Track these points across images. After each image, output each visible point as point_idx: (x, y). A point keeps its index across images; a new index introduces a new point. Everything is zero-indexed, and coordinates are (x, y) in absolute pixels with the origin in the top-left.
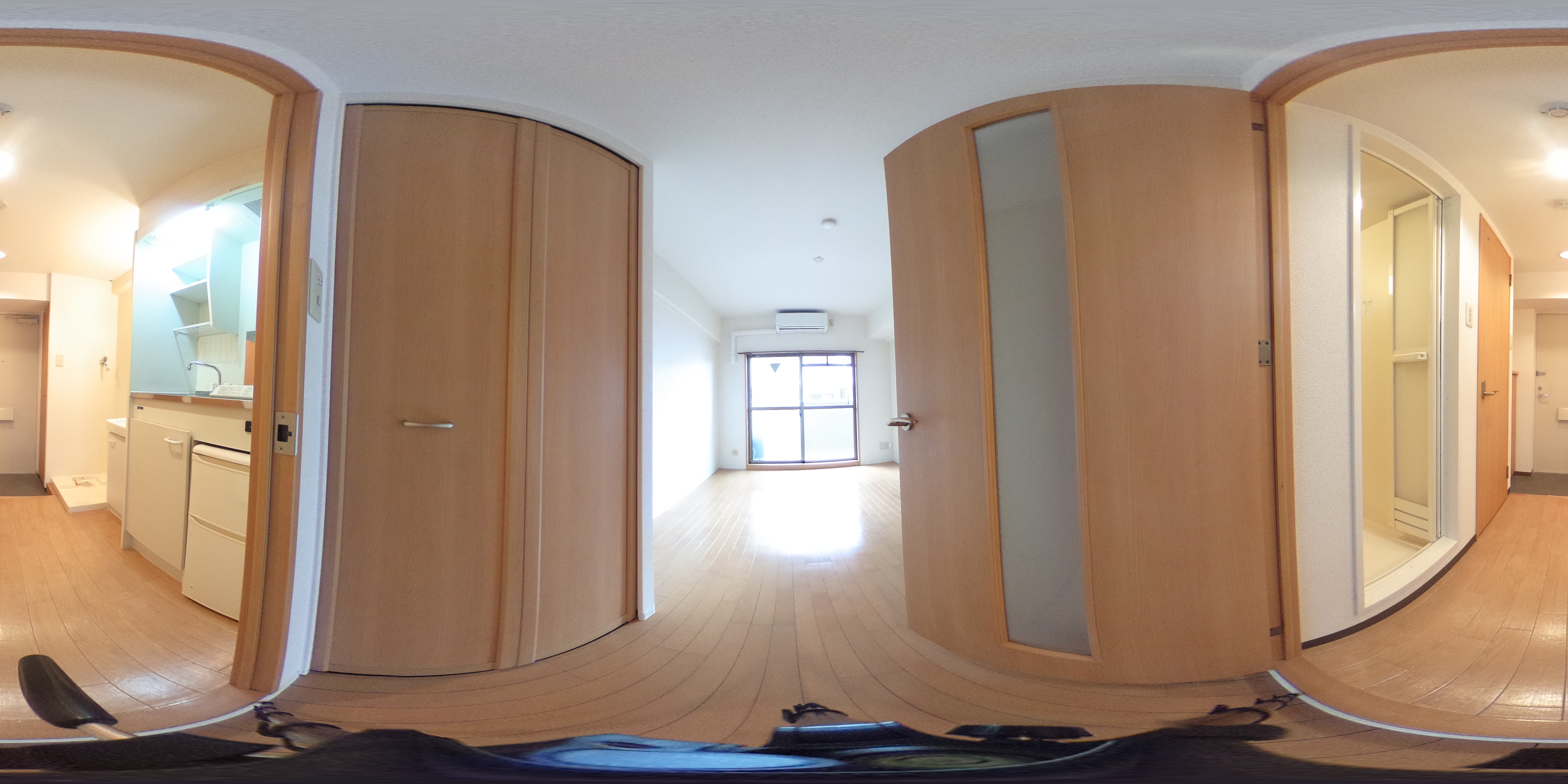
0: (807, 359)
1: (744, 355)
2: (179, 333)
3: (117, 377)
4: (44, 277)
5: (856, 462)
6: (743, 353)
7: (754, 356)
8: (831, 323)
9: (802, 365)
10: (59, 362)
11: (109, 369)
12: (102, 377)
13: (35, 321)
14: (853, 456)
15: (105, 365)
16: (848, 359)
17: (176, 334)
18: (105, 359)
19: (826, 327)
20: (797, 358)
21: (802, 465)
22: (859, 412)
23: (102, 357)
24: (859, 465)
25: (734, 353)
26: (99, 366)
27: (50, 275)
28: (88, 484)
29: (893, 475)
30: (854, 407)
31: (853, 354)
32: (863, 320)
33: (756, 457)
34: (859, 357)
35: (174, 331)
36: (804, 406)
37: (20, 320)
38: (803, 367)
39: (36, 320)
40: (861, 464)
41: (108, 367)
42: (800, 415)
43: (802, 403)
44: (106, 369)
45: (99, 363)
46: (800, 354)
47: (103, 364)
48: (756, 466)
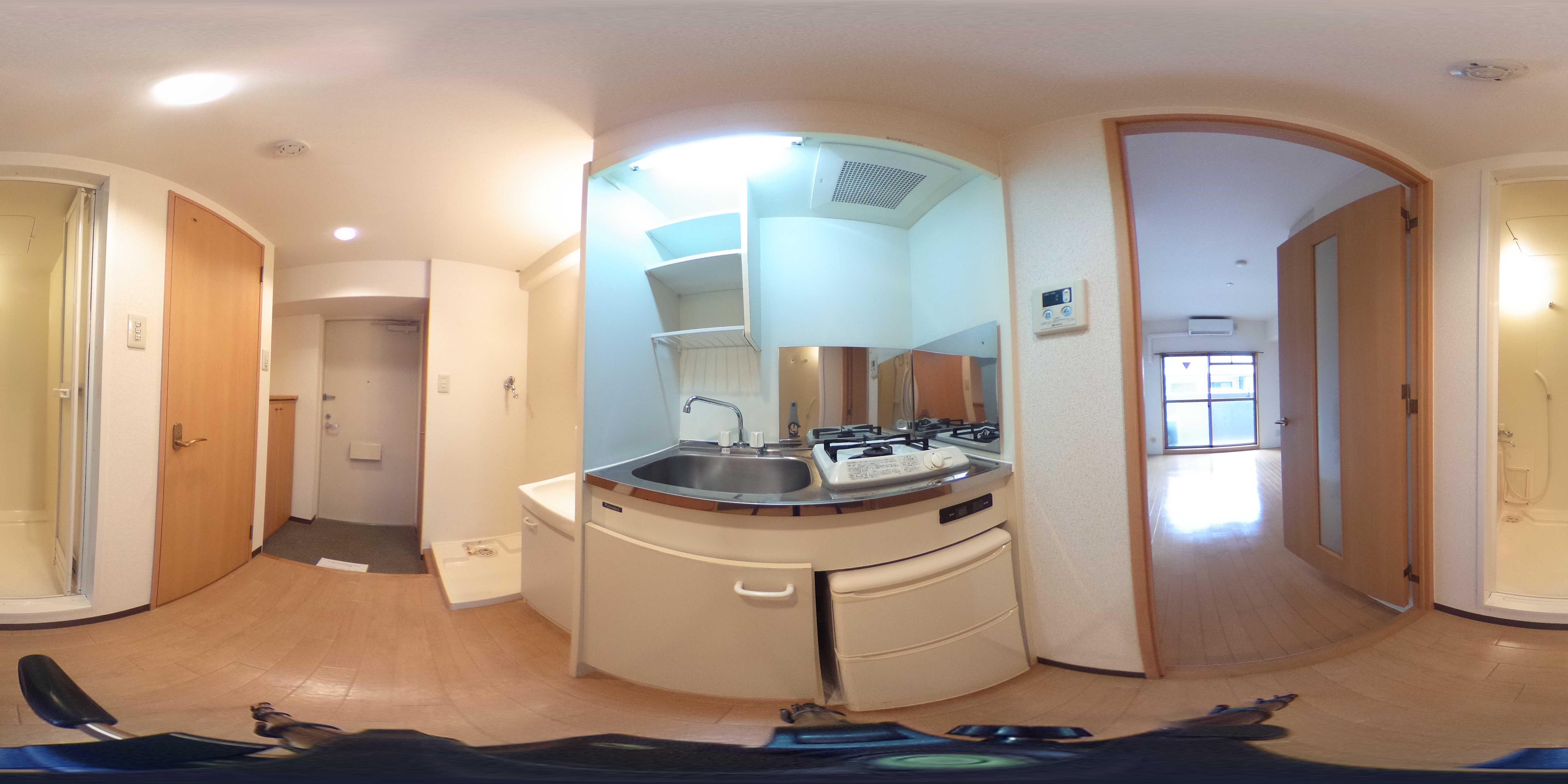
0: (1214, 359)
1: (1159, 355)
2: (660, 342)
3: (528, 404)
4: (422, 265)
5: (1255, 447)
6: (1158, 354)
7: (1168, 356)
8: (1235, 327)
9: (1210, 364)
10: (444, 386)
11: (517, 395)
12: (507, 406)
13: (414, 328)
14: (1253, 441)
15: (510, 390)
16: (1250, 359)
17: (655, 342)
18: (511, 381)
19: (1232, 331)
20: (1206, 358)
21: (1210, 449)
22: (1259, 404)
23: (507, 378)
24: (1258, 448)
25: (1151, 354)
26: (503, 391)
27: (429, 263)
28: (487, 552)
29: (1277, 455)
30: (1255, 400)
31: (1254, 354)
32: (1263, 323)
33: (1170, 444)
34: (1260, 356)
35: (653, 339)
36: (1212, 399)
37: (391, 327)
38: (1211, 366)
39: (416, 327)
40: (1260, 447)
41: (516, 392)
42: (1209, 406)
43: (1210, 395)
44: (513, 395)
45: (502, 387)
46: (1209, 354)
47: (508, 387)
48: (1170, 451)
